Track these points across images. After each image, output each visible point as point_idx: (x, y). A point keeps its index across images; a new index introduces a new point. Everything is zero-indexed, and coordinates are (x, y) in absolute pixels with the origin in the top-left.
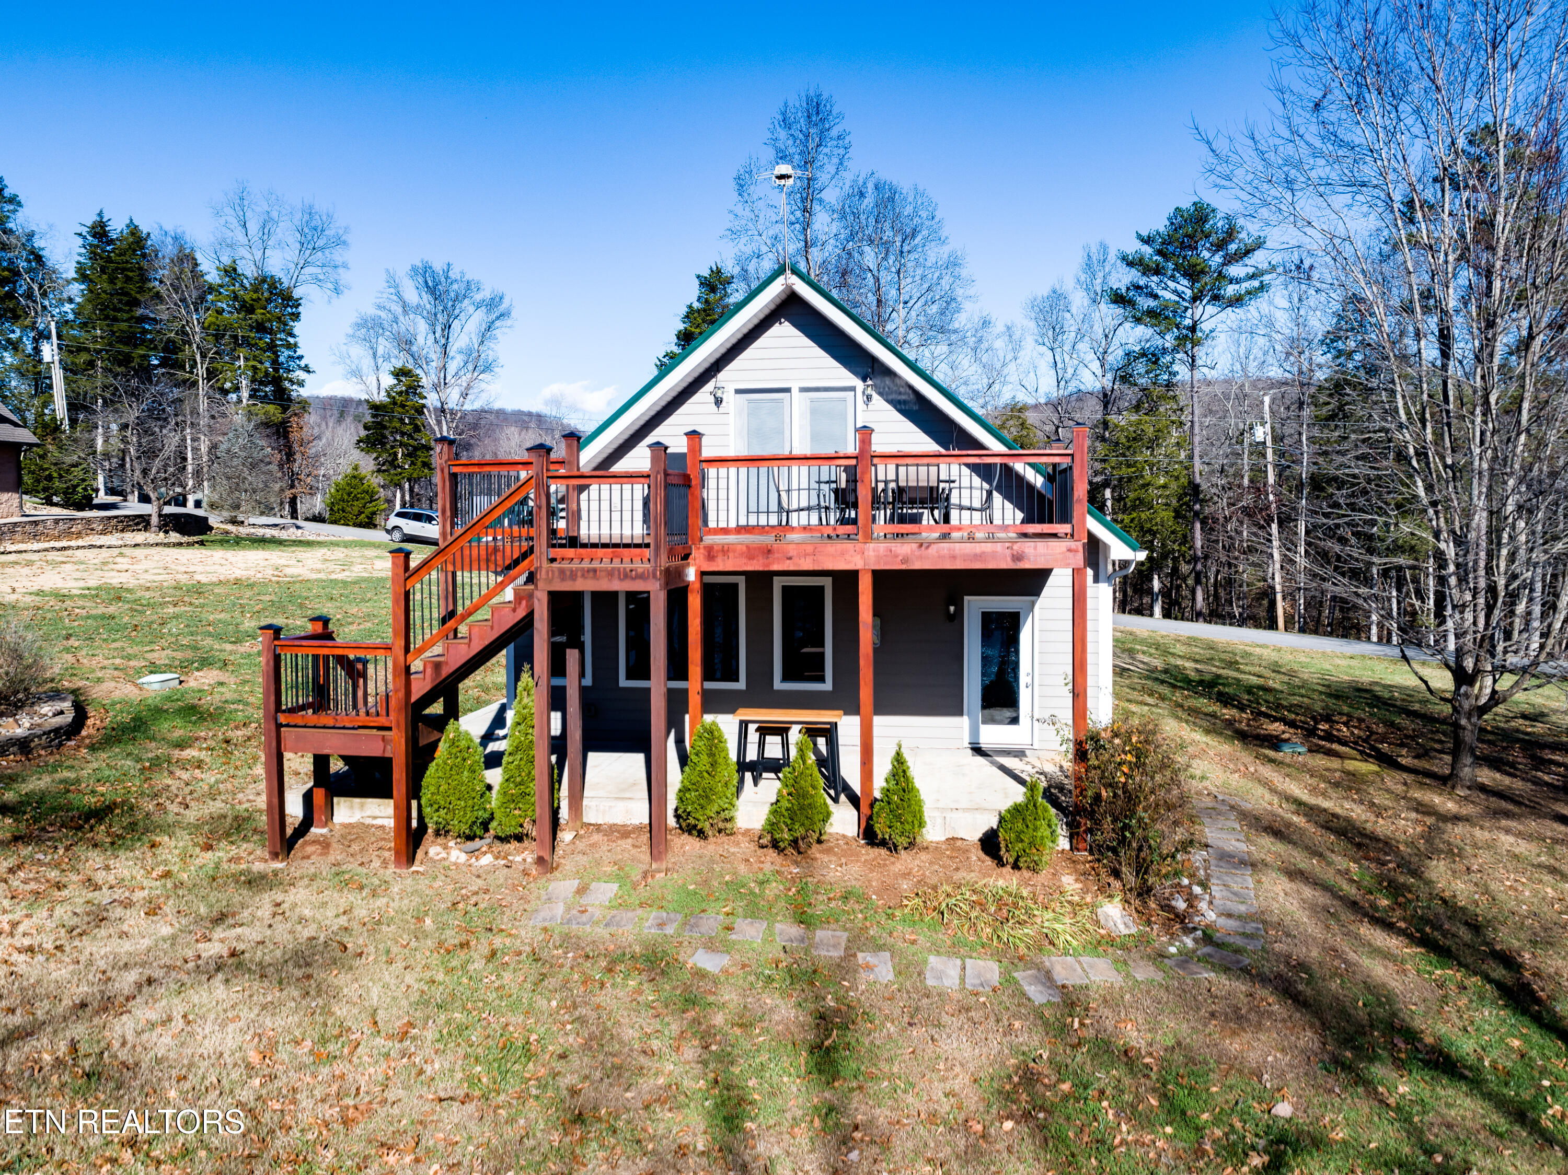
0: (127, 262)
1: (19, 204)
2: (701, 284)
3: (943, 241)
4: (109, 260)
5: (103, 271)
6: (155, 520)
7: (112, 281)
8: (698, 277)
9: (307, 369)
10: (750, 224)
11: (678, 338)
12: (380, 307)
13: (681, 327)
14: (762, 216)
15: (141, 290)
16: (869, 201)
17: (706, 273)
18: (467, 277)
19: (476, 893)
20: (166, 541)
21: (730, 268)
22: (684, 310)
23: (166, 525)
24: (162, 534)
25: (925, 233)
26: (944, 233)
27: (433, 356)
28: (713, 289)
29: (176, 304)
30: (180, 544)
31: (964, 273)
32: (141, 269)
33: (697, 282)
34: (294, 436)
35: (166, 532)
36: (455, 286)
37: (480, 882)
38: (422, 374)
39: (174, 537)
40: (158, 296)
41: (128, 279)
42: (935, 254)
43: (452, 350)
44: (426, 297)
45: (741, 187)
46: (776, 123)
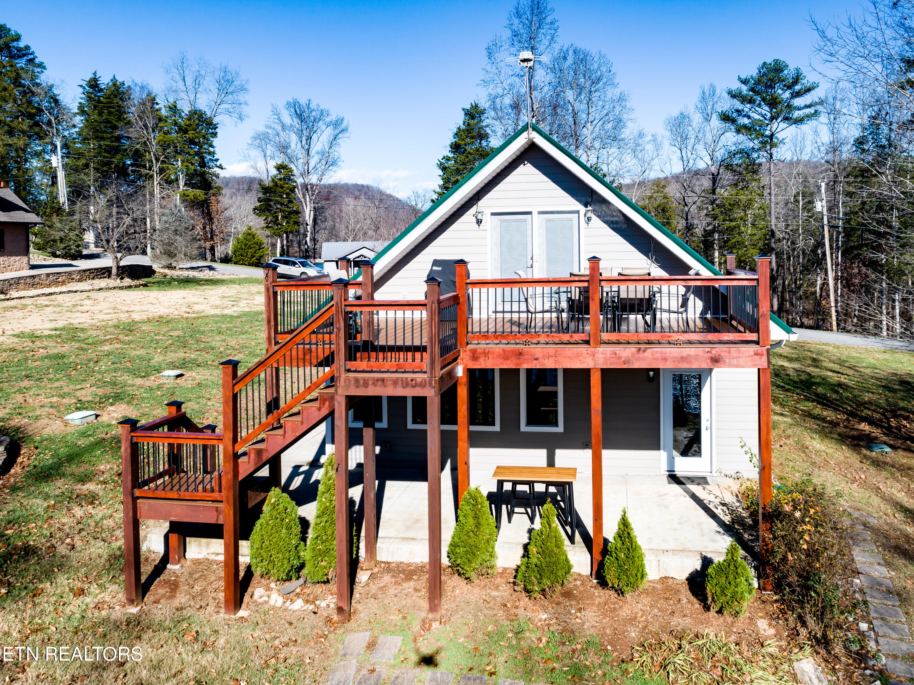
0: (111, 103)
1: (44, 68)
2: (466, 114)
3: (615, 85)
4: (99, 101)
5: (95, 107)
6: (114, 271)
7: (100, 114)
8: (463, 110)
9: (221, 167)
10: (496, 77)
11: (451, 147)
12: (268, 127)
13: (454, 140)
14: (503, 72)
15: (119, 119)
16: (570, 60)
17: (468, 107)
18: (321, 108)
19: (287, 645)
20: (121, 285)
21: (484, 104)
22: (455, 130)
23: (122, 273)
24: (118, 280)
25: (604, 80)
26: (616, 81)
27: (300, 156)
28: (473, 118)
29: (140, 128)
30: (130, 287)
31: (628, 105)
32: (119, 106)
33: (463, 113)
34: (213, 208)
35: (122, 279)
36: (314, 113)
37: (291, 631)
38: (294, 168)
39: (127, 281)
40: (129, 123)
41: (110, 113)
42: (611, 93)
43: (313, 152)
44: (296, 121)
45: (490, 55)
46: (512, 14)
